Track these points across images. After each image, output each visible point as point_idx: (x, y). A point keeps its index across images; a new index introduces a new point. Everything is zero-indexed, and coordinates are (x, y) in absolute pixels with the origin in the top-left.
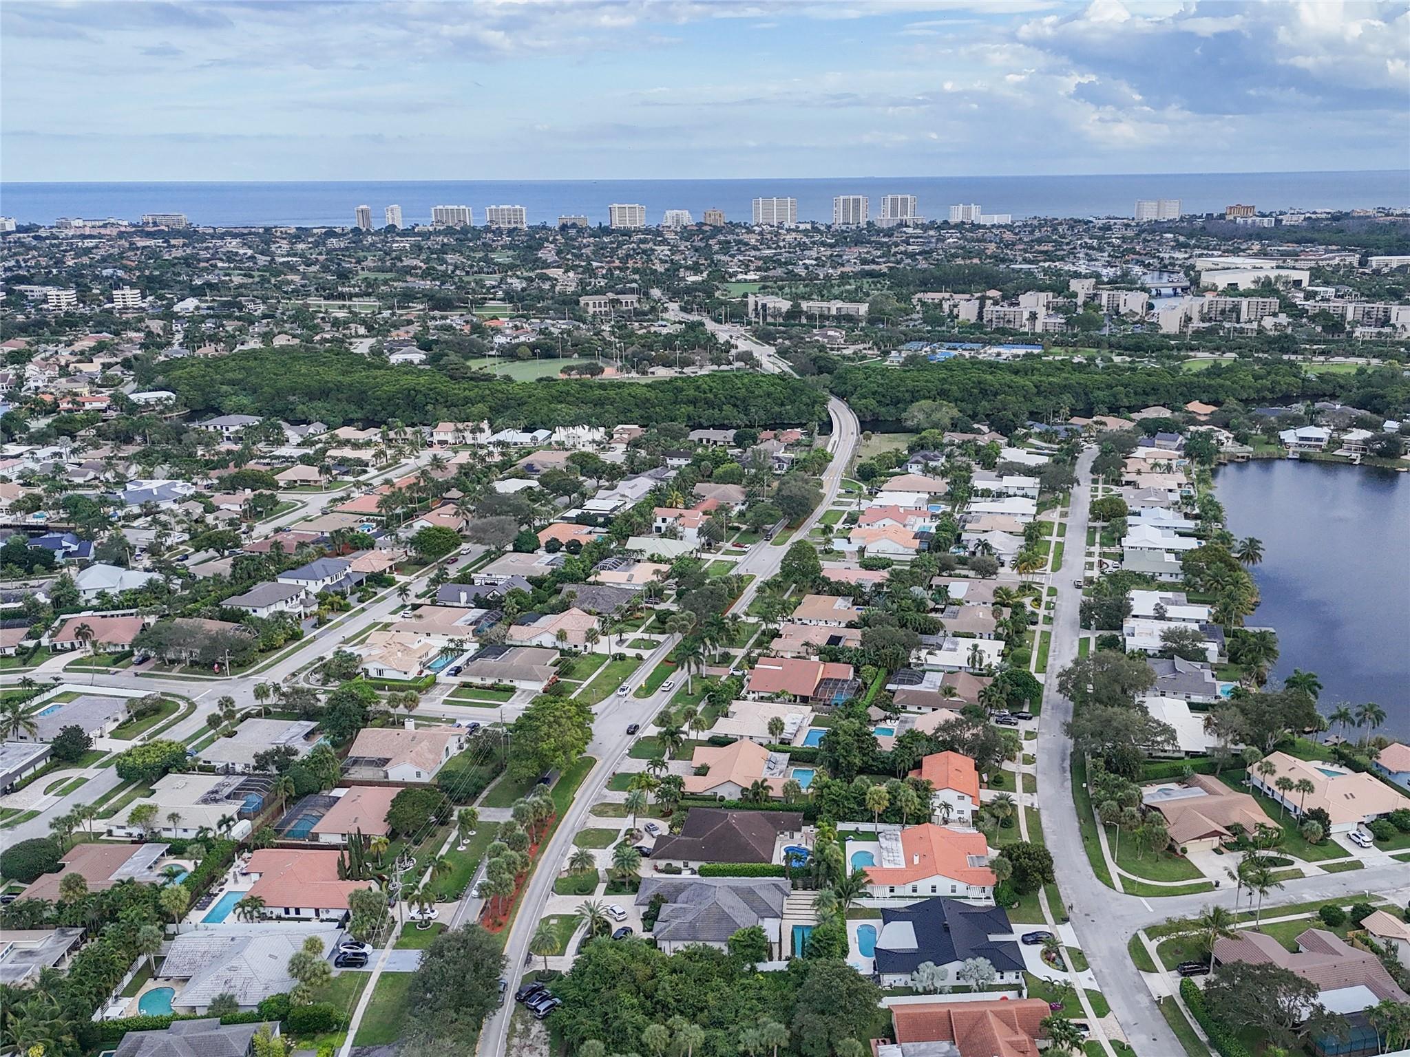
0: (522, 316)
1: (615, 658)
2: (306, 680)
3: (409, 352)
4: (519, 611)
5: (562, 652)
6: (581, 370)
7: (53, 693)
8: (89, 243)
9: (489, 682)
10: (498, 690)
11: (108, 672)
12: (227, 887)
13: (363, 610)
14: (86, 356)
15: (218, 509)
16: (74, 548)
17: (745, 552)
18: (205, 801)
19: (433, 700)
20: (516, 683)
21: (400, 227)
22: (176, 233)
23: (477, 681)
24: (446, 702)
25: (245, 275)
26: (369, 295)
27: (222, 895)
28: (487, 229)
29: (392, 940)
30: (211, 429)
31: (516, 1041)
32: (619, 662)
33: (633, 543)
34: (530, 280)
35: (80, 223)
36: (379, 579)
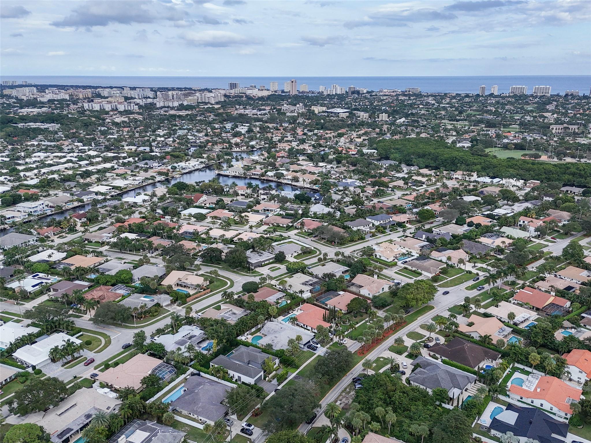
0: (521, 132)
1: (467, 272)
2: (357, 254)
3: (466, 143)
4: (441, 246)
5: (448, 265)
6: (531, 156)
7: (287, 241)
8: (385, 98)
9: (414, 269)
10: (416, 273)
11: (304, 237)
12: (294, 312)
13: (390, 234)
14: (359, 137)
15: (366, 192)
16: (318, 198)
17: (555, 242)
18: (303, 284)
19: (392, 271)
20: (423, 272)
21: (496, 93)
22: (414, 95)
23: (410, 268)
24: (396, 273)
25: (427, 111)
26: (466, 120)
27: (292, 314)
28: (532, 96)
29: (328, 346)
30: (381, 164)
31: (344, 394)
32: (468, 274)
33: (504, 229)
34: (536, 117)
35: (386, 91)
36: (400, 225)
